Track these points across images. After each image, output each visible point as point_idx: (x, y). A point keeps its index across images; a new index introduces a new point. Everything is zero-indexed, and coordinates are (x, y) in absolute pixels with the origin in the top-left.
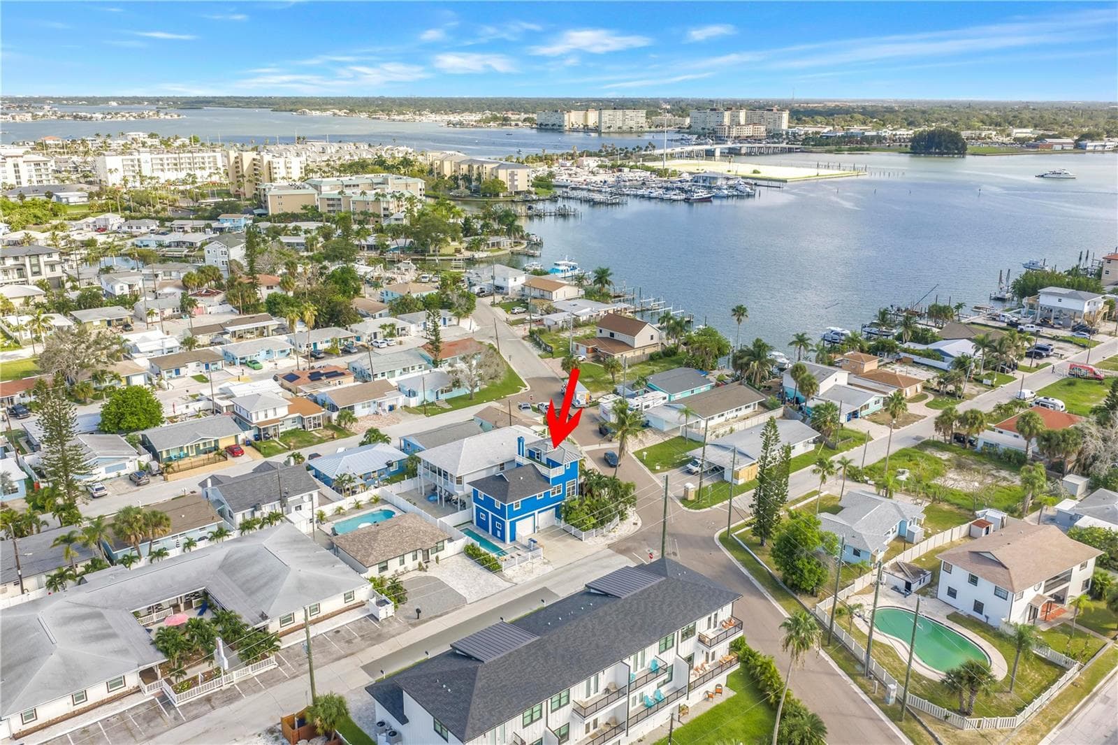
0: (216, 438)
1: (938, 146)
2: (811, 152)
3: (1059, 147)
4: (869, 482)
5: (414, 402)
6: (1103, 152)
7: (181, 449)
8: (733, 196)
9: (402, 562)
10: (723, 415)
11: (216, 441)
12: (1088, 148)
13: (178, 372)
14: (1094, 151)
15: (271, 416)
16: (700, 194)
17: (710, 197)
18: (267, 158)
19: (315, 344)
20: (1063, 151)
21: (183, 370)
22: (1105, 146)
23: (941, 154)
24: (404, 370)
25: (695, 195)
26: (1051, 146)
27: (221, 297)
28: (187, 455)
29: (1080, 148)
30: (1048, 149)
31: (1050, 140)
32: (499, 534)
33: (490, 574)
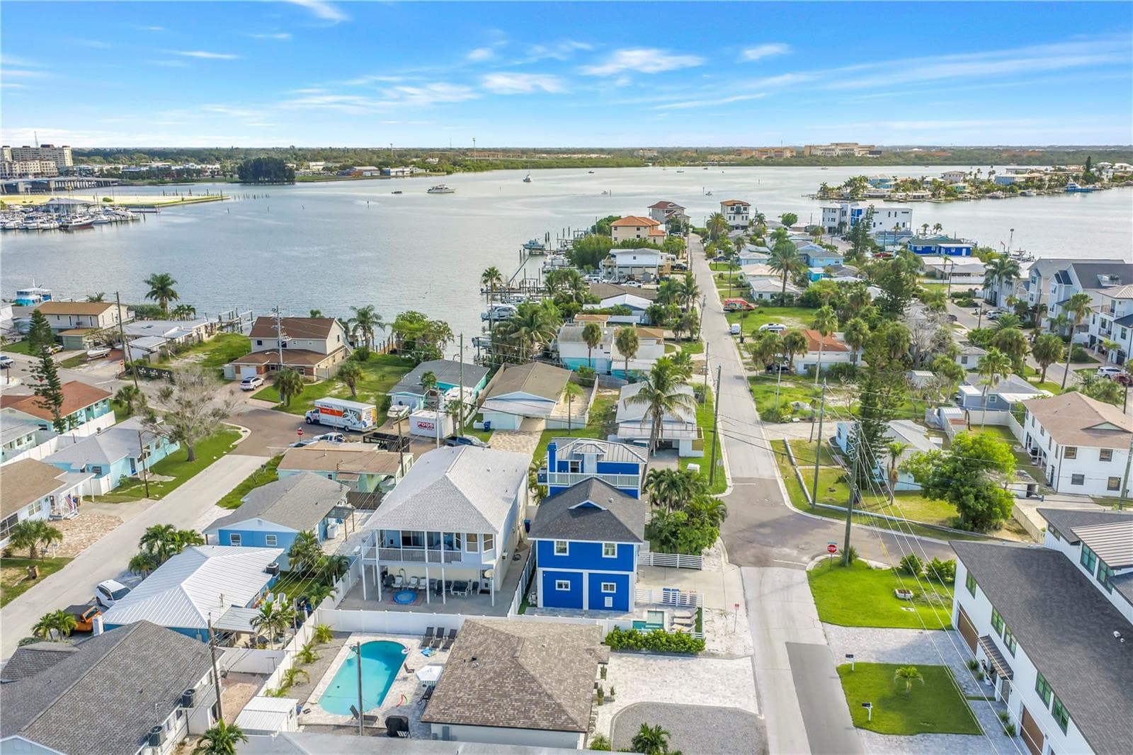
1: (267, 174)
3: (368, 174)
6: (403, 177)
8: (116, 221)
12: (392, 174)
14: (396, 177)
16: (79, 219)
17: (91, 223)
20: (372, 177)
22: (403, 172)
23: (271, 182)
25: (74, 221)
26: (361, 173)
29: (385, 175)
30: (360, 176)
31: (358, 168)
32: (609, 602)
33: (696, 660)
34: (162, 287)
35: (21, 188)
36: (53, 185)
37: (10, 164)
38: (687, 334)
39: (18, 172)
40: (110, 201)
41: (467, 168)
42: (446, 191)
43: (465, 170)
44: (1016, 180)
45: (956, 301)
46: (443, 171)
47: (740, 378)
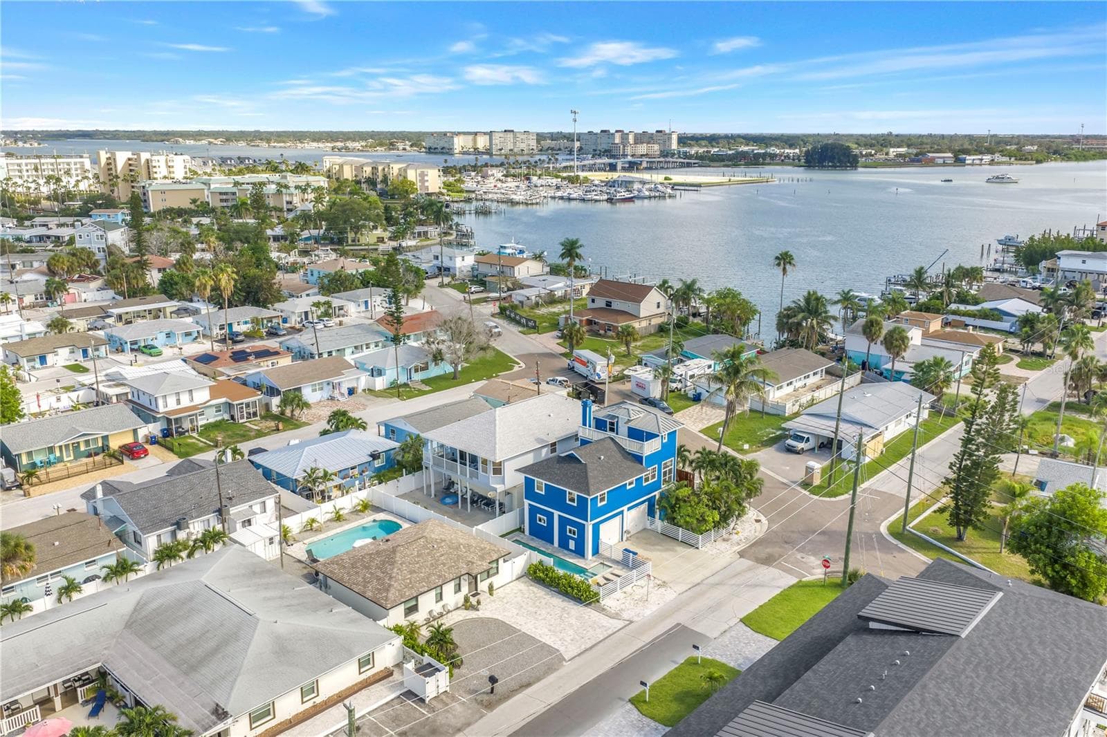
0: (106, 433)
1: (832, 159)
2: (709, 166)
3: (941, 161)
4: (1030, 452)
5: (380, 383)
6: (981, 165)
7: (51, 450)
8: (655, 197)
9: (440, 597)
10: (791, 383)
11: (105, 438)
12: (967, 162)
13: (43, 359)
14: (972, 165)
15: (185, 401)
16: (623, 194)
17: (632, 198)
18: (145, 156)
19: (230, 325)
20: (944, 164)
21: (50, 359)
22: (981, 160)
23: (834, 167)
24: (356, 347)
25: (618, 195)
26: (934, 158)
27: (99, 283)
28: (60, 460)
29: (959, 162)
30: (931, 163)
31: (931, 155)
32: (572, 545)
33: (588, 610)
34: (571, 250)
36: (644, 165)
39: (629, 153)
40: (670, 179)
41: (1066, 157)
42: (1009, 181)
43: (1063, 159)
46: (1032, 160)
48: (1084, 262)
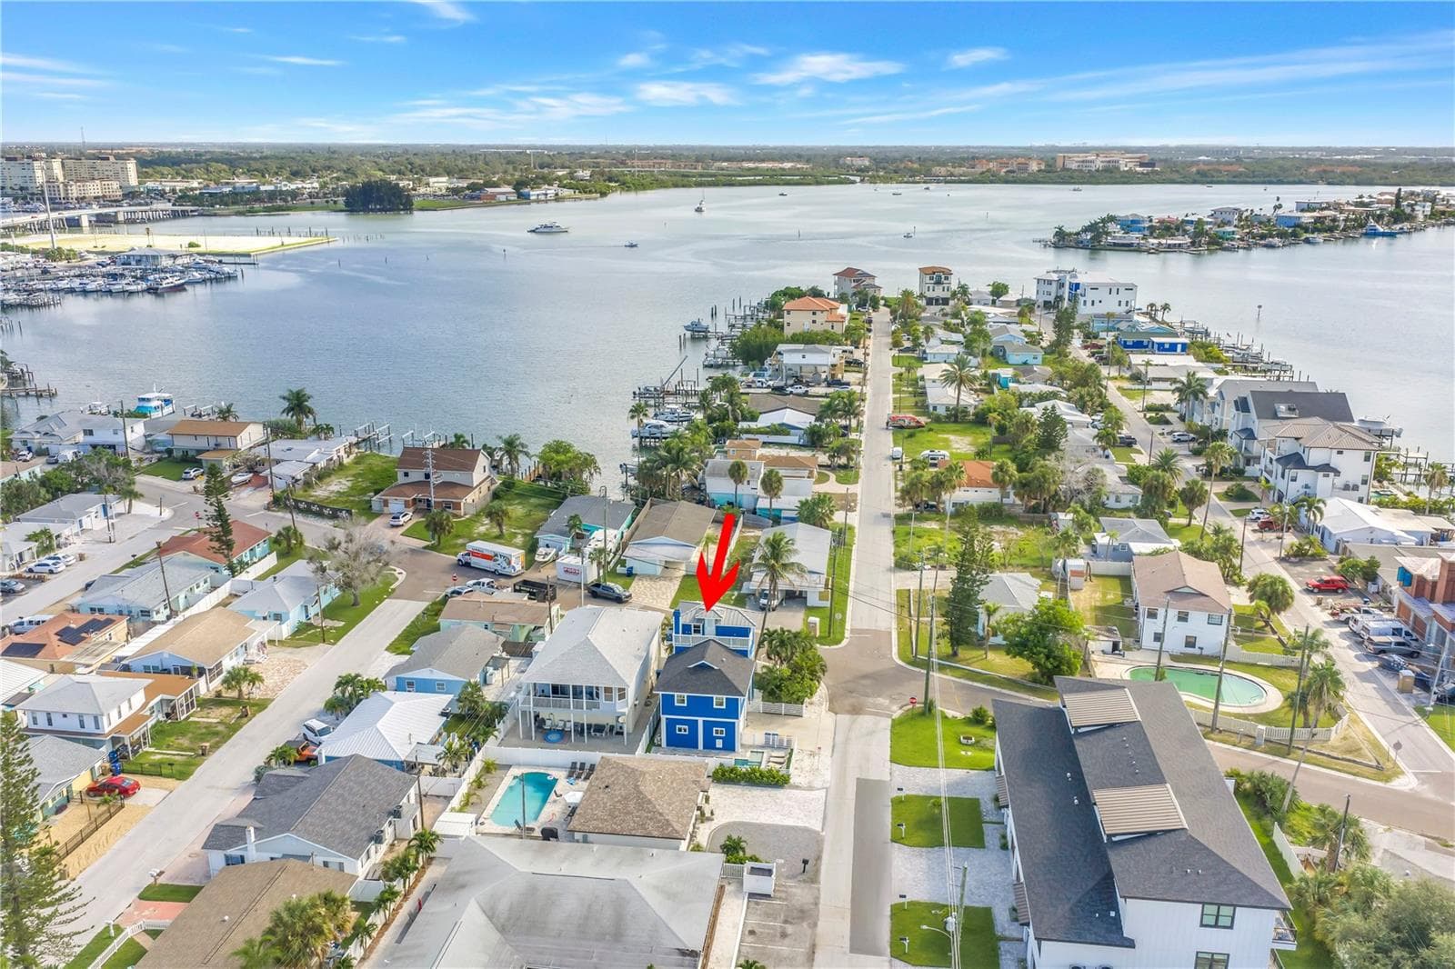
0: (73, 778)
1: (380, 200)
2: (215, 215)
3: (503, 198)
6: (546, 201)
12: (532, 198)
14: (538, 201)
17: (183, 284)
20: (508, 202)
22: (546, 194)
23: (383, 210)
24: (190, 591)
25: (164, 282)
26: (493, 196)
29: (523, 198)
30: (492, 202)
31: (490, 190)
32: (719, 744)
33: (782, 791)
34: (298, 404)
35: (85, 222)
36: (121, 218)
37: (66, 186)
38: (843, 460)
39: (75, 195)
40: (198, 246)
41: (625, 186)
43: (623, 189)
44: (1303, 220)
45: (1148, 415)
46: (596, 192)
47: (886, 516)
48: (804, 357)
